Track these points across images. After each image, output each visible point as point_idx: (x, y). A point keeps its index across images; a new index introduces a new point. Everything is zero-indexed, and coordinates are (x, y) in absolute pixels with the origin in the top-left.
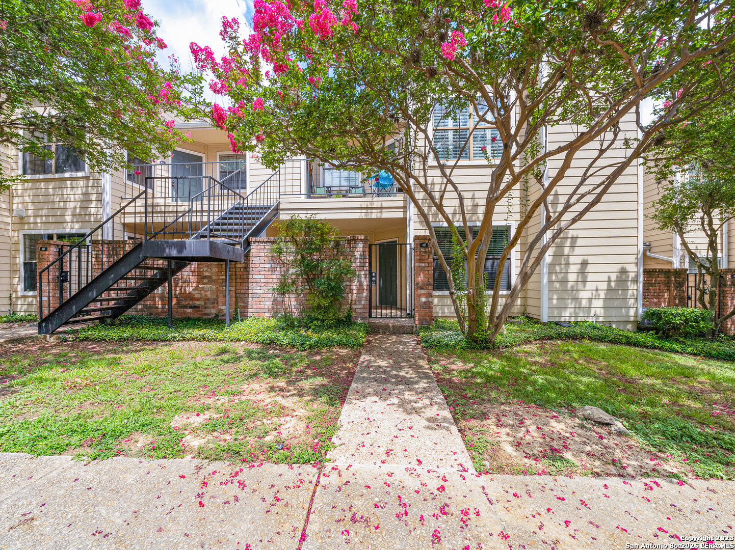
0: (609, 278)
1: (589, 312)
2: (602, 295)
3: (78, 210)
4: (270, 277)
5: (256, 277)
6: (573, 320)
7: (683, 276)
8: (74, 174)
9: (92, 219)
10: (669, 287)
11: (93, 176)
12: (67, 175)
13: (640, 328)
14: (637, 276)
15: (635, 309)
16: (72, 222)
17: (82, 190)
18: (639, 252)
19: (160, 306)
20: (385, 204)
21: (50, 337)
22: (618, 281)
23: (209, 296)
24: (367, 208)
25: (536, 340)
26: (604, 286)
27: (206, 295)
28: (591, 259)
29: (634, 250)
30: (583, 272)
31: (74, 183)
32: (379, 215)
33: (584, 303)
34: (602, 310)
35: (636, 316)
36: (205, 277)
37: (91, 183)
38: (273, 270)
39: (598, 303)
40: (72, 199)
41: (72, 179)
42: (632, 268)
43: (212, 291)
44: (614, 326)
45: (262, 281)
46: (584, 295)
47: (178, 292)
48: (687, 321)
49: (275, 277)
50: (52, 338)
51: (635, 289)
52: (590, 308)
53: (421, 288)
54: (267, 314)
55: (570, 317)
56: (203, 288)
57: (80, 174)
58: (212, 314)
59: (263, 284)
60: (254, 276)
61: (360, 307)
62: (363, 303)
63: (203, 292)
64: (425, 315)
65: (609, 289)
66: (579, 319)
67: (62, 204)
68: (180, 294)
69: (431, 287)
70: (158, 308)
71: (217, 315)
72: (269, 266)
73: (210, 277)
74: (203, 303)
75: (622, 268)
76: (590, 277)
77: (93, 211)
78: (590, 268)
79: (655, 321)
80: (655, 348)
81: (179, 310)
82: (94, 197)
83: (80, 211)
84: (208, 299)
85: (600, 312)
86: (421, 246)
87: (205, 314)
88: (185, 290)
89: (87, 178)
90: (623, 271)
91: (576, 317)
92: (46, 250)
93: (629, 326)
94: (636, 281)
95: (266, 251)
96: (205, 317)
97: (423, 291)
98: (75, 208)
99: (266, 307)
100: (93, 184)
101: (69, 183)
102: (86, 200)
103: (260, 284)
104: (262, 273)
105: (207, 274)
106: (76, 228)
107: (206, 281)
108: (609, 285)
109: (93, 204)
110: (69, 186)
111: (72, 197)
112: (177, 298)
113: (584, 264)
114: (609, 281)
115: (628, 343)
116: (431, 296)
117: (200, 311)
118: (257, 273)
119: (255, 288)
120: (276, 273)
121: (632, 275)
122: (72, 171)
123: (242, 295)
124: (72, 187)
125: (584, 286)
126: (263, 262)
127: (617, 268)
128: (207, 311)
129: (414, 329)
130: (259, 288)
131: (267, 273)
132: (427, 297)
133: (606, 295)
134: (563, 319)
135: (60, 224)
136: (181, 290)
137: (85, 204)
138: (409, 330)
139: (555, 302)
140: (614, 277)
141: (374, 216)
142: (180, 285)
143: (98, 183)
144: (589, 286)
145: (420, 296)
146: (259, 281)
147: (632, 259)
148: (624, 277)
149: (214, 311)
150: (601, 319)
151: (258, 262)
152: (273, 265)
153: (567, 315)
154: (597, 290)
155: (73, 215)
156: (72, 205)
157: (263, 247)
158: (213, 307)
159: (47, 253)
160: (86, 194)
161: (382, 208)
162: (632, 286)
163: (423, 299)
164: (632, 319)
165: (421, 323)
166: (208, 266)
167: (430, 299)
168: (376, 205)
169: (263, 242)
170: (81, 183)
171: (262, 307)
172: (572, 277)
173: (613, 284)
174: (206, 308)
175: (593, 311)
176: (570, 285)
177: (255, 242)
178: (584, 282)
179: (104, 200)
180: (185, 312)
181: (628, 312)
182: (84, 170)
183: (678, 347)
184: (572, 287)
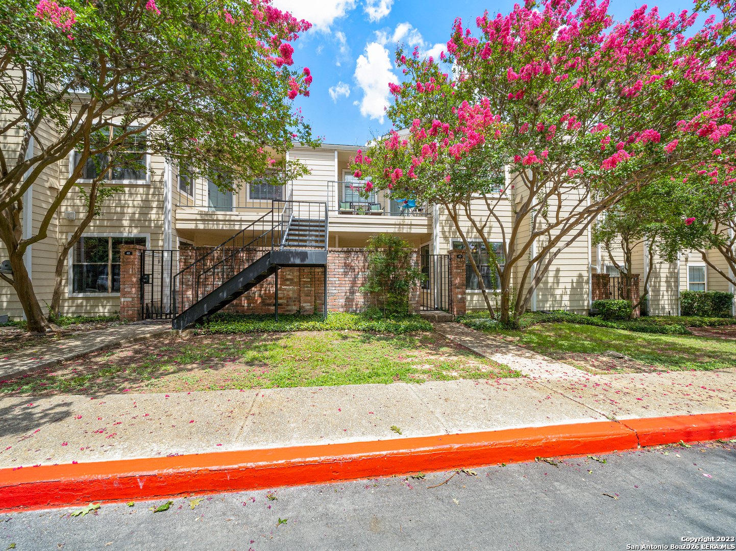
0: (572, 280)
1: (561, 303)
2: (569, 292)
3: (137, 216)
4: (343, 279)
5: (332, 279)
6: (551, 309)
7: (607, 279)
8: (133, 182)
9: (153, 225)
10: (599, 286)
11: (154, 185)
12: (126, 182)
13: (591, 314)
14: (588, 279)
15: (587, 302)
16: (130, 227)
17: (142, 197)
18: (589, 263)
19: (246, 305)
20: (414, 222)
21: (182, 332)
22: (578, 282)
23: (291, 295)
24: (400, 225)
25: (537, 323)
26: (569, 286)
27: (288, 295)
28: (562, 268)
29: (586, 262)
30: (557, 276)
31: (133, 190)
32: (409, 231)
33: (558, 298)
34: (569, 302)
35: (588, 306)
36: (287, 280)
37: (152, 191)
38: (346, 274)
39: (566, 298)
40: (131, 205)
41: (131, 186)
42: (585, 274)
43: (294, 291)
44: (575, 313)
45: (337, 282)
46: (558, 292)
47: (263, 292)
48: (620, 308)
49: (347, 279)
50: (184, 333)
51: (587, 288)
52: (562, 301)
53: (458, 288)
54: (341, 310)
55: (550, 307)
56: (285, 289)
57: (140, 182)
58: (293, 310)
59: (338, 285)
60: (330, 279)
61: (414, 302)
62: (416, 299)
63: (285, 292)
64: (461, 307)
65: (572, 288)
66: (555, 309)
67: (119, 209)
68: (265, 293)
69: (464, 287)
70: (244, 306)
71: (299, 312)
72: (342, 270)
73: (291, 280)
74: (285, 302)
75: (580, 274)
76: (561, 280)
77: (153, 217)
78: (561, 274)
79: (601, 308)
80: (603, 326)
81: (264, 308)
82: (155, 204)
83: (139, 217)
84: (290, 298)
85: (568, 303)
86: (458, 257)
87: (288, 311)
88: (269, 290)
89: (147, 186)
90: (580, 276)
91: (553, 307)
92: (131, 254)
93: (584, 313)
94: (587, 282)
95: (339, 259)
96: (288, 313)
97: (459, 290)
98: (134, 213)
99: (340, 304)
100: (154, 192)
101: (127, 189)
102: (146, 207)
103: (335, 285)
104: (337, 276)
105: (289, 277)
106: (135, 233)
107: (288, 283)
108: (572, 285)
109: (154, 211)
110: (127, 192)
111: (130, 203)
112: (262, 297)
113: (558, 271)
114: (572, 282)
115: (588, 324)
116: (464, 293)
117: (283, 308)
118: (332, 276)
119: (331, 288)
120: (348, 276)
121: (585, 278)
122: (130, 178)
123: (320, 295)
124: (131, 194)
125: (558, 286)
126: (337, 267)
127: (576, 274)
128: (289, 308)
129: (453, 318)
130: (334, 288)
131: (341, 276)
132: (462, 295)
133: (570, 292)
134: (545, 309)
135: (116, 228)
136: (266, 290)
137: (145, 210)
138: (449, 319)
139: (540, 297)
140: (575, 280)
141: (405, 231)
142: (265, 286)
143: (159, 192)
144: (561, 285)
145: (457, 294)
146: (334, 282)
147: (585, 268)
148: (581, 280)
149: (295, 308)
150: (568, 308)
151: (333, 267)
152: (346, 270)
153: (548, 306)
154: (565, 289)
155: (132, 220)
156: (130, 210)
157: (337, 255)
158: (295, 305)
159: (132, 257)
160: (146, 201)
161: (411, 225)
162: (585, 286)
163: (460, 296)
164: (586, 308)
165: (458, 314)
166: (290, 271)
167: (464, 296)
168: (407, 222)
169: (337, 252)
170: (141, 190)
171: (337, 303)
172: (551, 280)
173: (574, 284)
174: (287, 305)
175: (563, 302)
176: (549, 285)
177: (330, 252)
178: (558, 283)
179: (166, 208)
180: (269, 310)
181: (583, 303)
182: (144, 178)
183: (615, 325)
184: (551, 287)
